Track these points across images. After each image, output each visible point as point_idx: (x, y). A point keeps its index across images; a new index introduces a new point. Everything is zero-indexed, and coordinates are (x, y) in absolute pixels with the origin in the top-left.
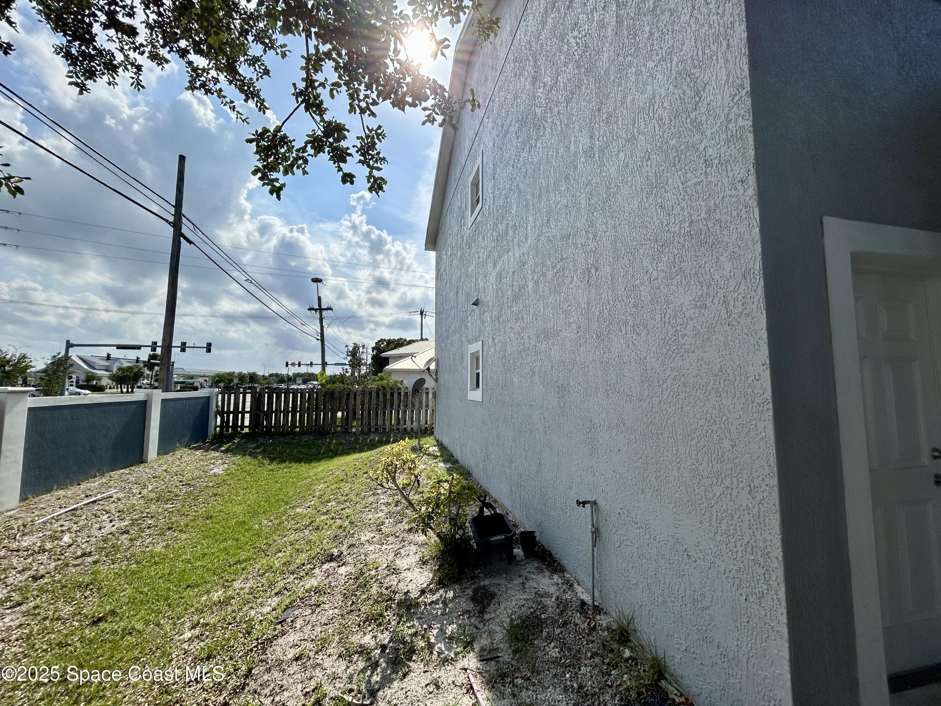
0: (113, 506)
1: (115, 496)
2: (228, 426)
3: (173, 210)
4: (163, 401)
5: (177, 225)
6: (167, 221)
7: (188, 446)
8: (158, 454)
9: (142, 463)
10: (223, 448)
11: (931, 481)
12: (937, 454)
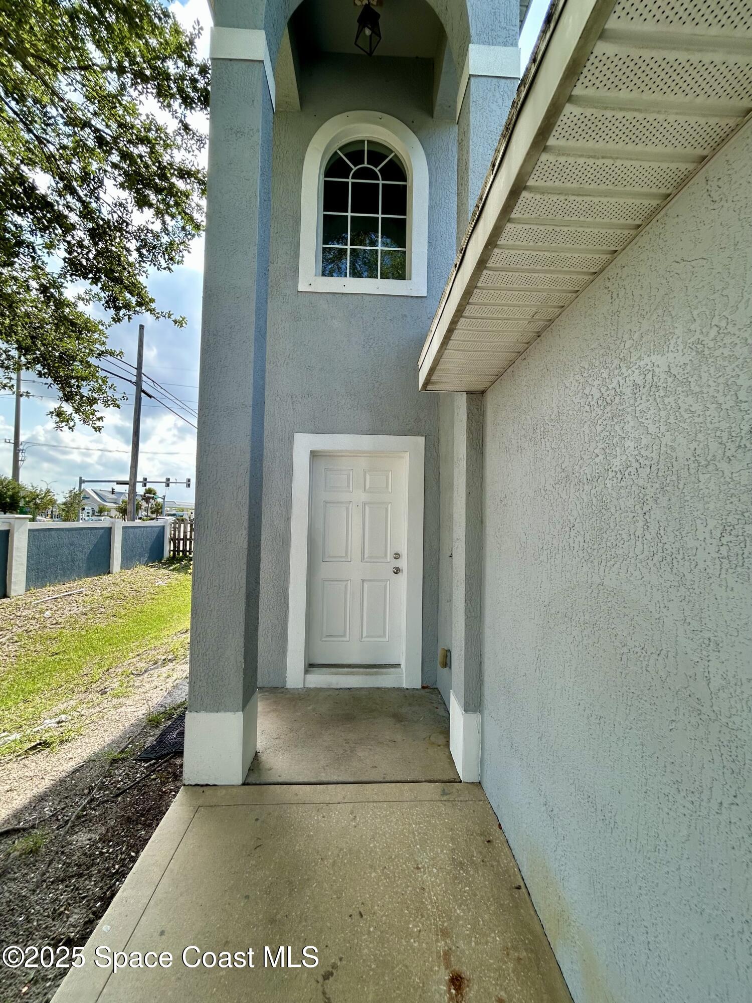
0: (81, 599)
1: (84, 593)
2: (179, 551)
3: (135, 372)
4: (124, 528)
5: (138, 384)
6: (131, 381)
7: (146, 564)
8: (122, 568)
9: (109, 573)
10: (172, 568)
11: (391, 570)
12: (397, 556)
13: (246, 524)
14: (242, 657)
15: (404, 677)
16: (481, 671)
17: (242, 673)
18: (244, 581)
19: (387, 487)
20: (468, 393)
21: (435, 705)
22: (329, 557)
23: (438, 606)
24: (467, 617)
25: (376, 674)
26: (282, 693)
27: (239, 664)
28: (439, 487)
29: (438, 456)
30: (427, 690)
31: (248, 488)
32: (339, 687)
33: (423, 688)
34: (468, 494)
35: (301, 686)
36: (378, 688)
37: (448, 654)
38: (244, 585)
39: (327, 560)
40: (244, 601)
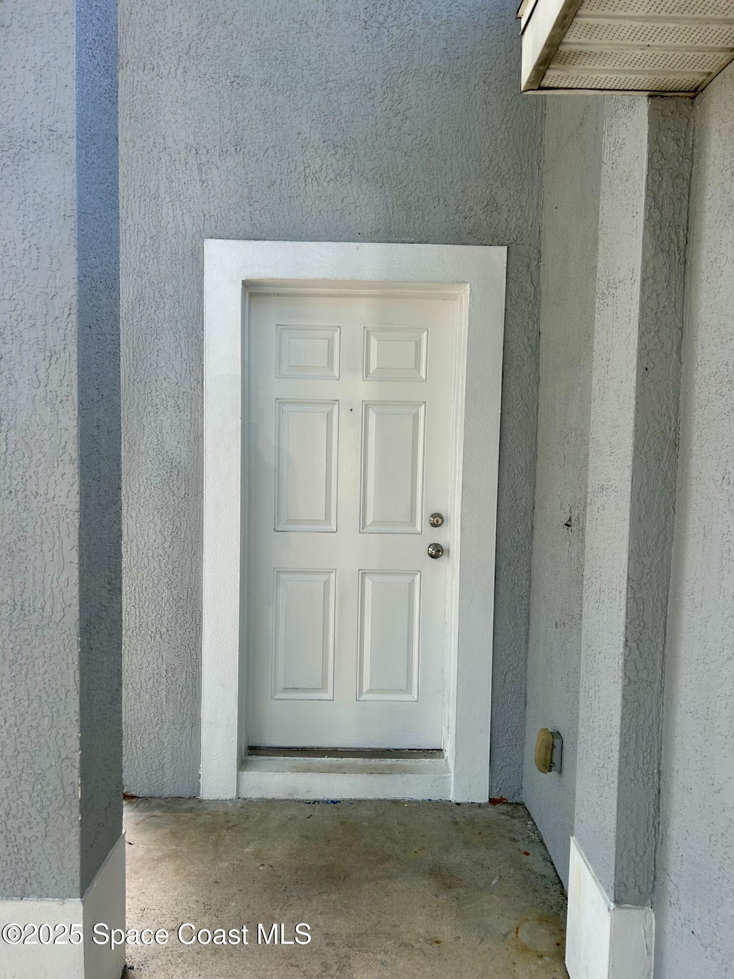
11: (423, 549)
12: (437, 520)
13: (73, 450)
14: (76, 772)
15: (453, 778)
16: (658, 809)
17: (76, 811)
18: (75, 591)
19: (417, 367)
20: (655, 95)
21: (522, 846)
22: (289, 522)
23: (528, 629)
24: (629, 682)
25: (391, 770)
26: (191, 810)
27: (69, 790)
28: (538, 365)
29: (537, 292)
30: (501, 808)
31: (75, 357)
32: (312, 797)
33: (493, 801)
34: (644, 370)
35: (232, 795)
36: (395, 802)
37: (557, 742)
38: (76, 602)
39: (285, 528)
40: (75, 639)
